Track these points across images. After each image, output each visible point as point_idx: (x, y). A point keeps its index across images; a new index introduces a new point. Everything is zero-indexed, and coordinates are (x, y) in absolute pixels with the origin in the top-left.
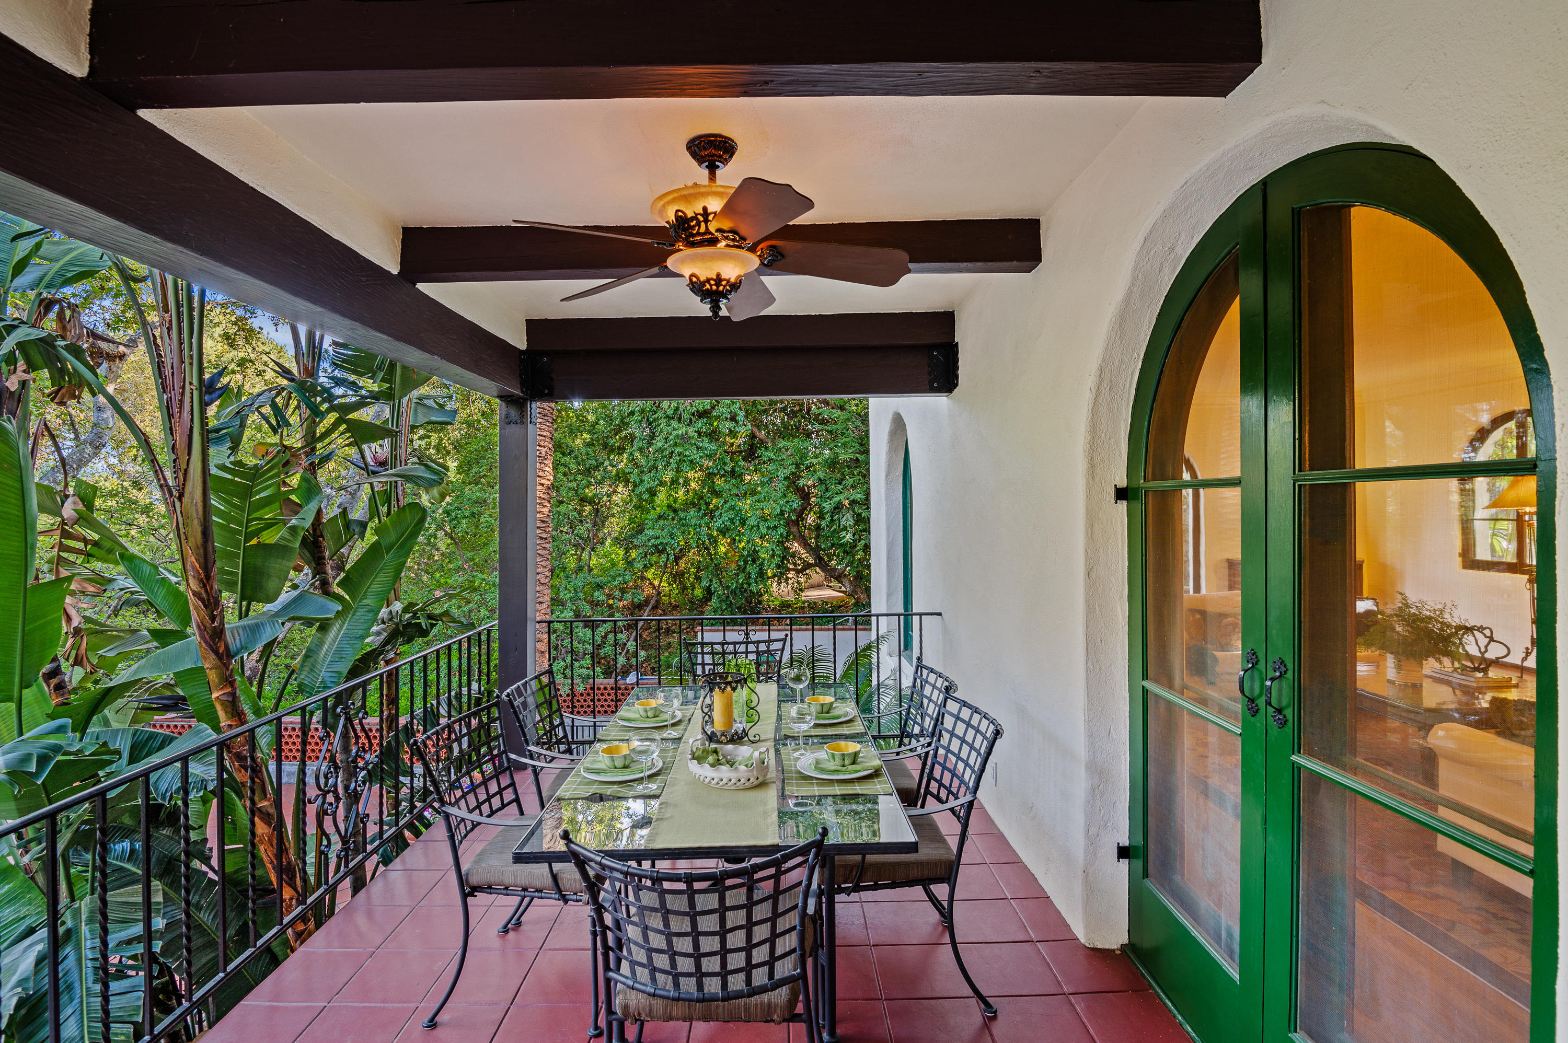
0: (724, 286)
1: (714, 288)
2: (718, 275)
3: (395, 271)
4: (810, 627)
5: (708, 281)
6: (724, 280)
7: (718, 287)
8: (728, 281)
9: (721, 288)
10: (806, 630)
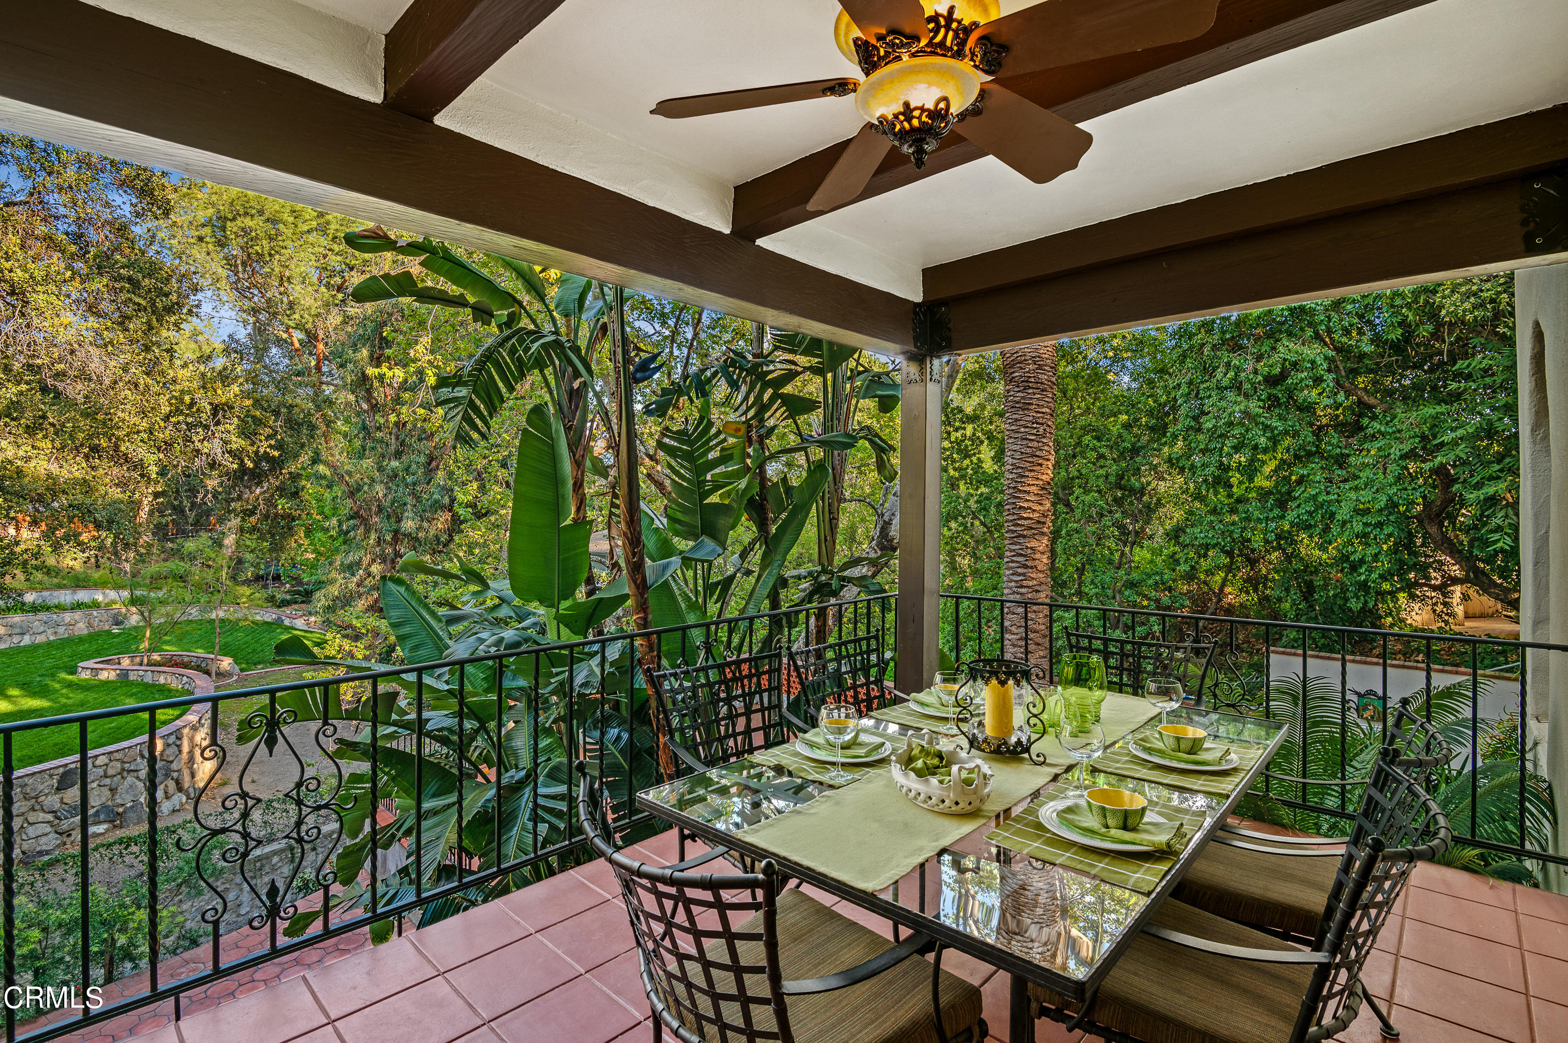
0: (919, 118)
1: (906, 125)
2: (907, 105)
3: (727, 231)
4: (1300, 652)
5: (896, 116)
6: (916, 108)
7: (909, 122)
8: (922, 109)
9: (915, 122)
10: (1295, 654)
